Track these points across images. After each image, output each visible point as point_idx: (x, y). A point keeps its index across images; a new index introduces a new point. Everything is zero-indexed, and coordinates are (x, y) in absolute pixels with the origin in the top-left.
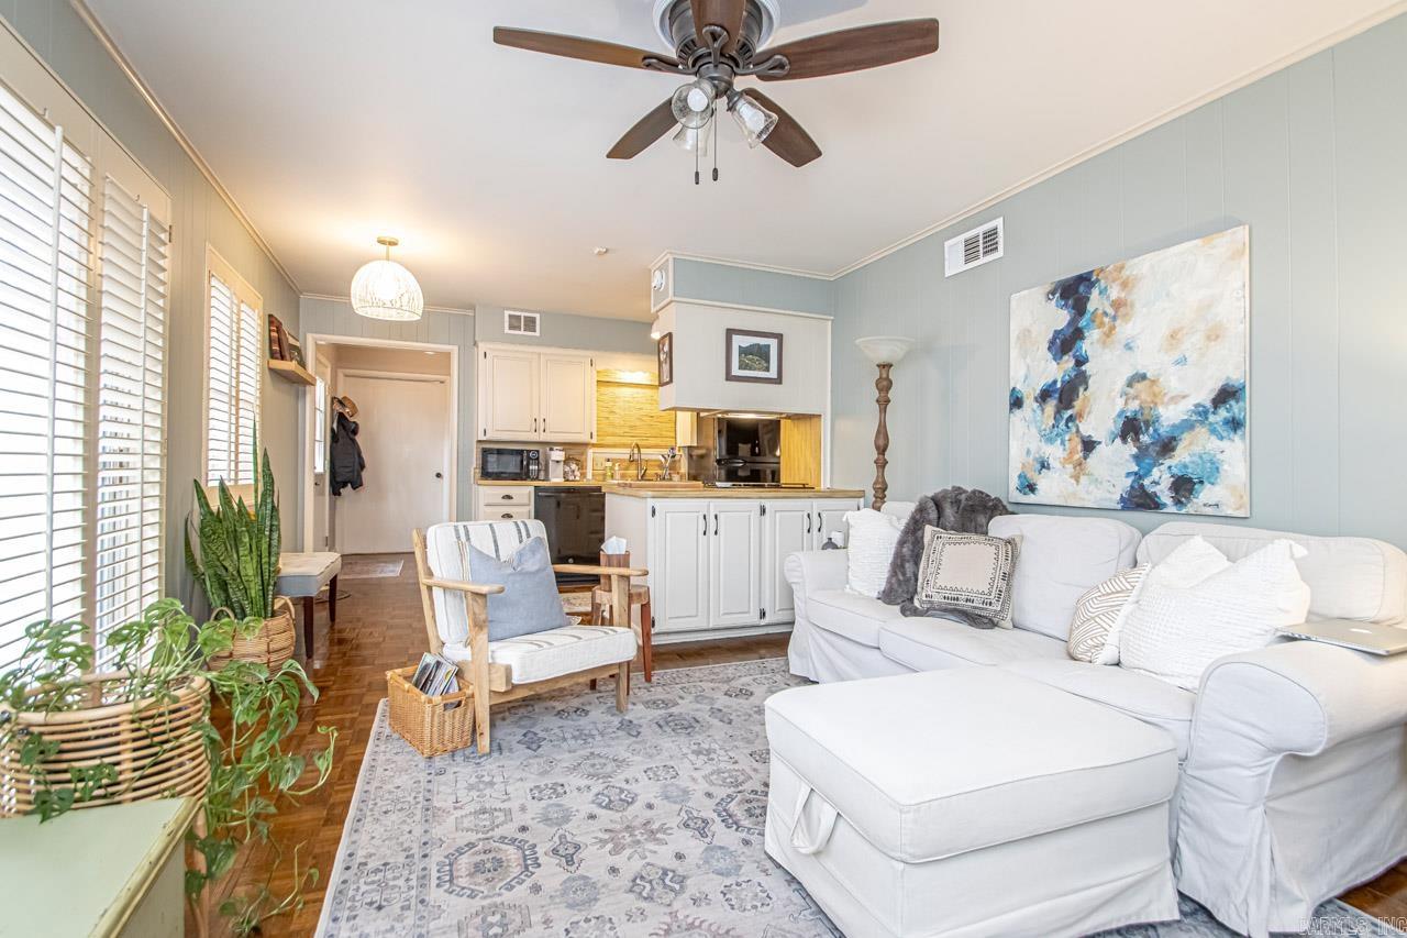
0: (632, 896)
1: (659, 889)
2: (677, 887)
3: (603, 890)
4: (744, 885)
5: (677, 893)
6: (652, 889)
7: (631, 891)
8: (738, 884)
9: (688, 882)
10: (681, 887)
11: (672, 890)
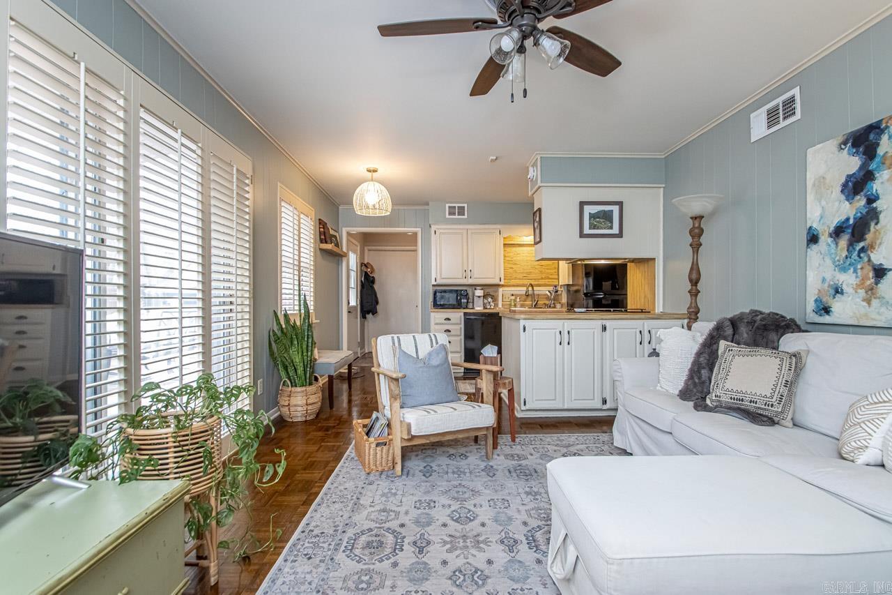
0: (450, 582)
1: (468, 581)
2: (480, 582)
3: (433, 574)
4: (526, 591)
5: (479, 587)
6: (464, 580)
7: (450, 579)
8: (522, 590)
9: (489, 581)
10: (483, 584)
11: (476, 583)
